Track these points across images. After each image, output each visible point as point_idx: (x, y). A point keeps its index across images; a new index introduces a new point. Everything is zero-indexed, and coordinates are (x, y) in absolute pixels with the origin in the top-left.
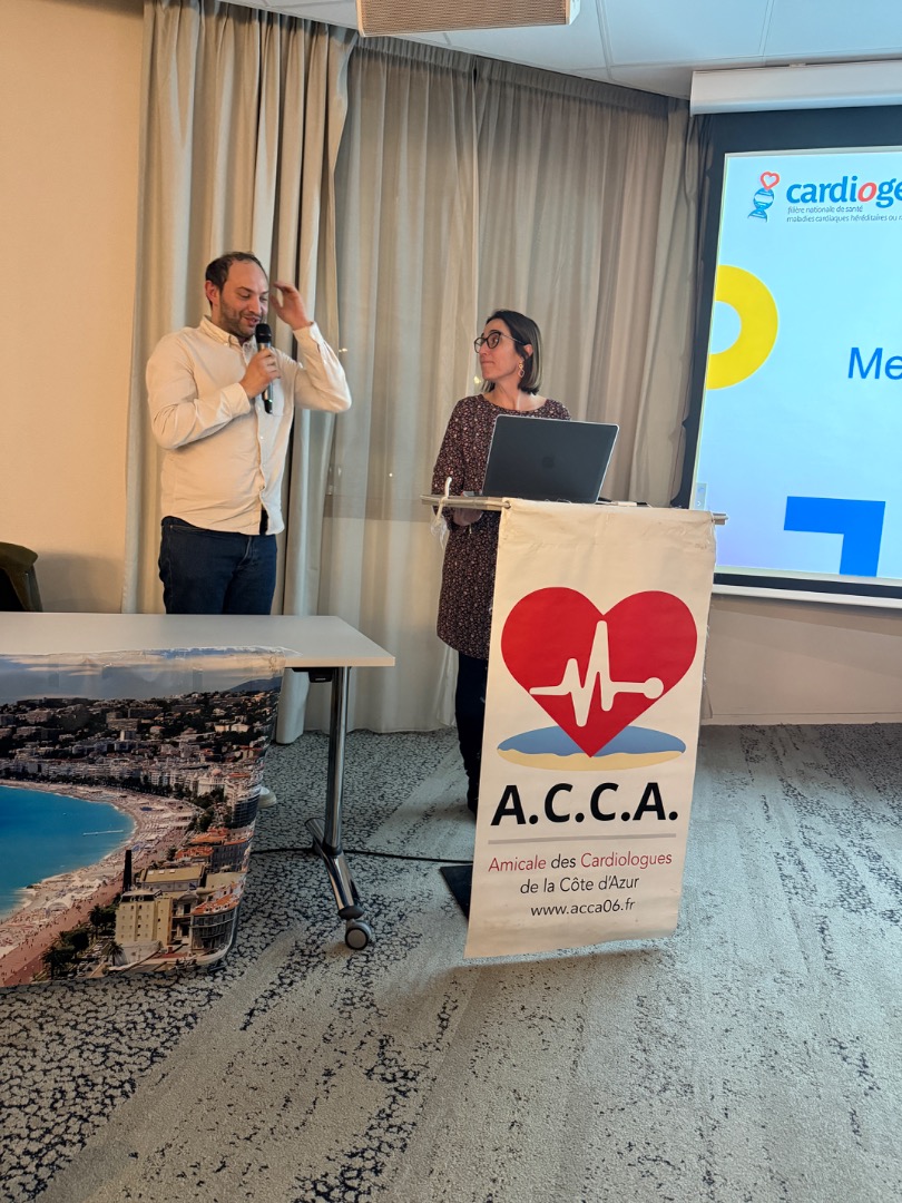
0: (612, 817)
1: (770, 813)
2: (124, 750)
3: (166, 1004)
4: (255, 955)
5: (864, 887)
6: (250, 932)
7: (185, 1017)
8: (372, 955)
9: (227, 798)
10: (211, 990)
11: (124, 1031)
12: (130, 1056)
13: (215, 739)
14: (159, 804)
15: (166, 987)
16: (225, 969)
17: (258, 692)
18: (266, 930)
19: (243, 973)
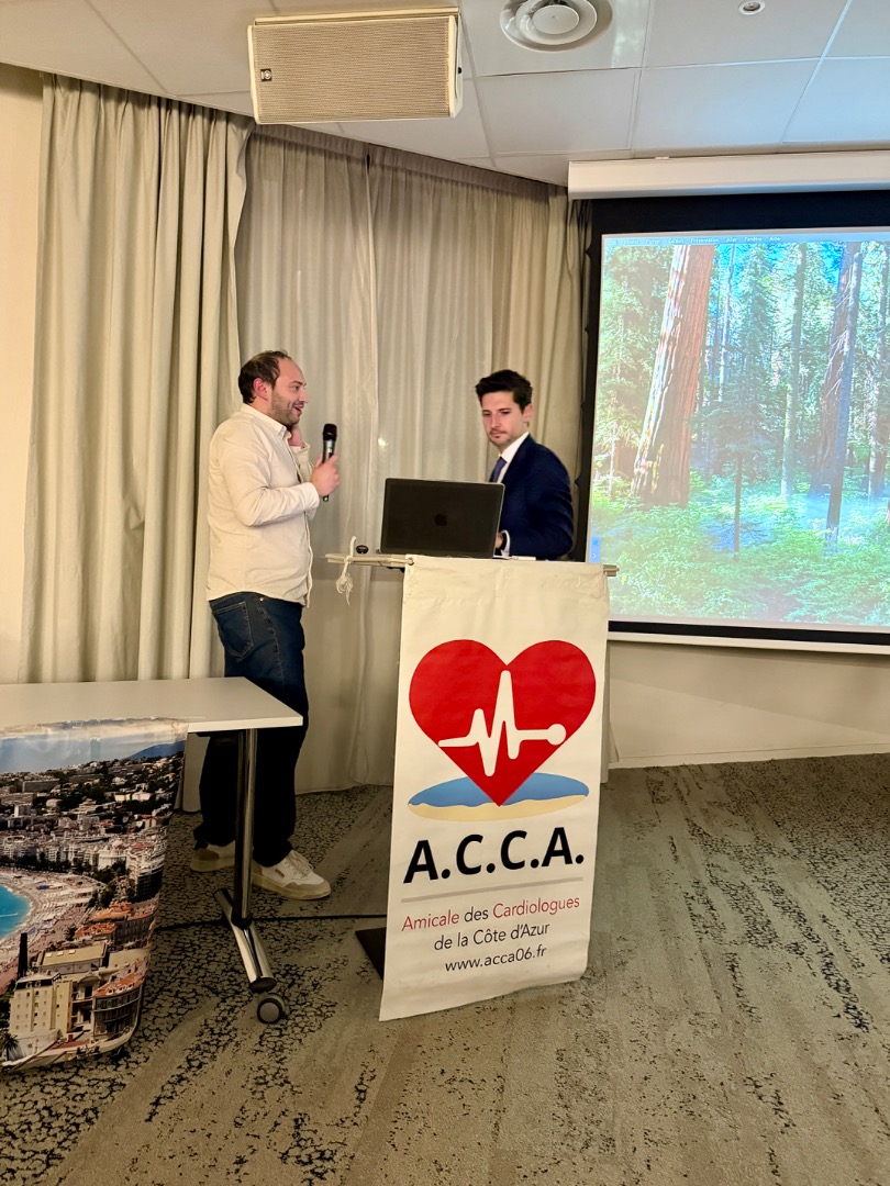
0: (521, 865)
1: (678, 853)
2: (18, 826)
3: (64, 1099)
4: (163, 1038)
5: (769, 921)
6: (155, 1013)
7: (85, 1112)
8: (286, 1029)
9: (129, 871)
10: (114, 1080)
11: (17, 1133)
12: (23, 1160)
13: (115, 809)
14: (56, 881)
15: (64, 1080)
16: (129, 1057)
17: (159, 758)
18: (173, 1010)
19: (147, 1059)
